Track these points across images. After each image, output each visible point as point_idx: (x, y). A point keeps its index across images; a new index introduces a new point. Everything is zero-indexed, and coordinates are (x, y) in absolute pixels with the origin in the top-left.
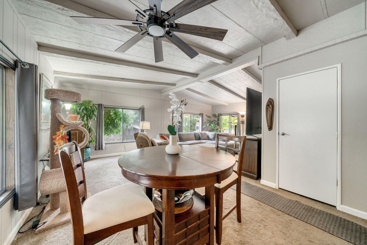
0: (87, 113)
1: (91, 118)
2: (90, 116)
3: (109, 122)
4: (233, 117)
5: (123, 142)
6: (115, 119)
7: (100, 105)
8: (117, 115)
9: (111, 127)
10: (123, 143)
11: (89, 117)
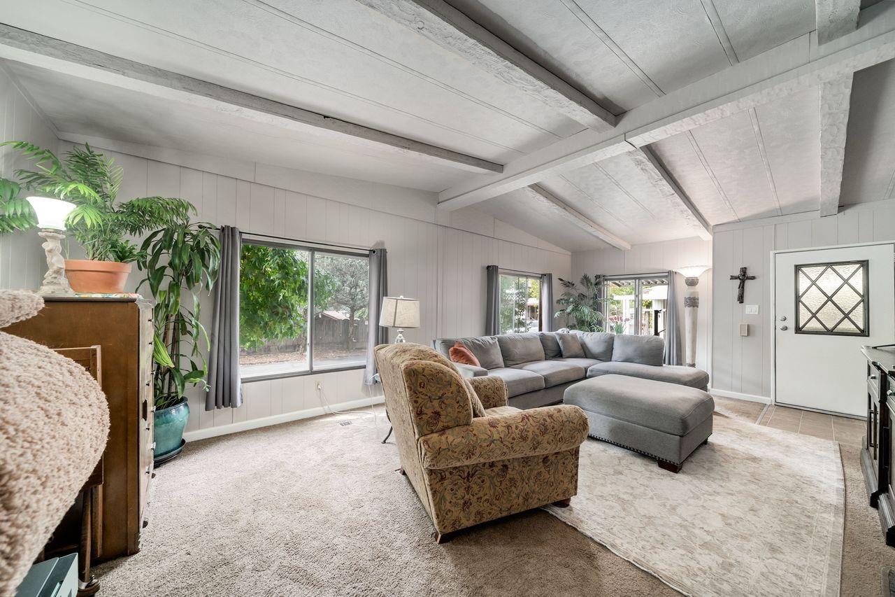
0: (177, 261)
1: (191, 280)
2: (187, 273)
3: (260, 300)
4: (619, 286)
5: (315, 368)
6: (281, 286)
7: (228, 233)
8: (287, 274)
9: (266, 316)
10: (312, 372)
11: (186, 276)
